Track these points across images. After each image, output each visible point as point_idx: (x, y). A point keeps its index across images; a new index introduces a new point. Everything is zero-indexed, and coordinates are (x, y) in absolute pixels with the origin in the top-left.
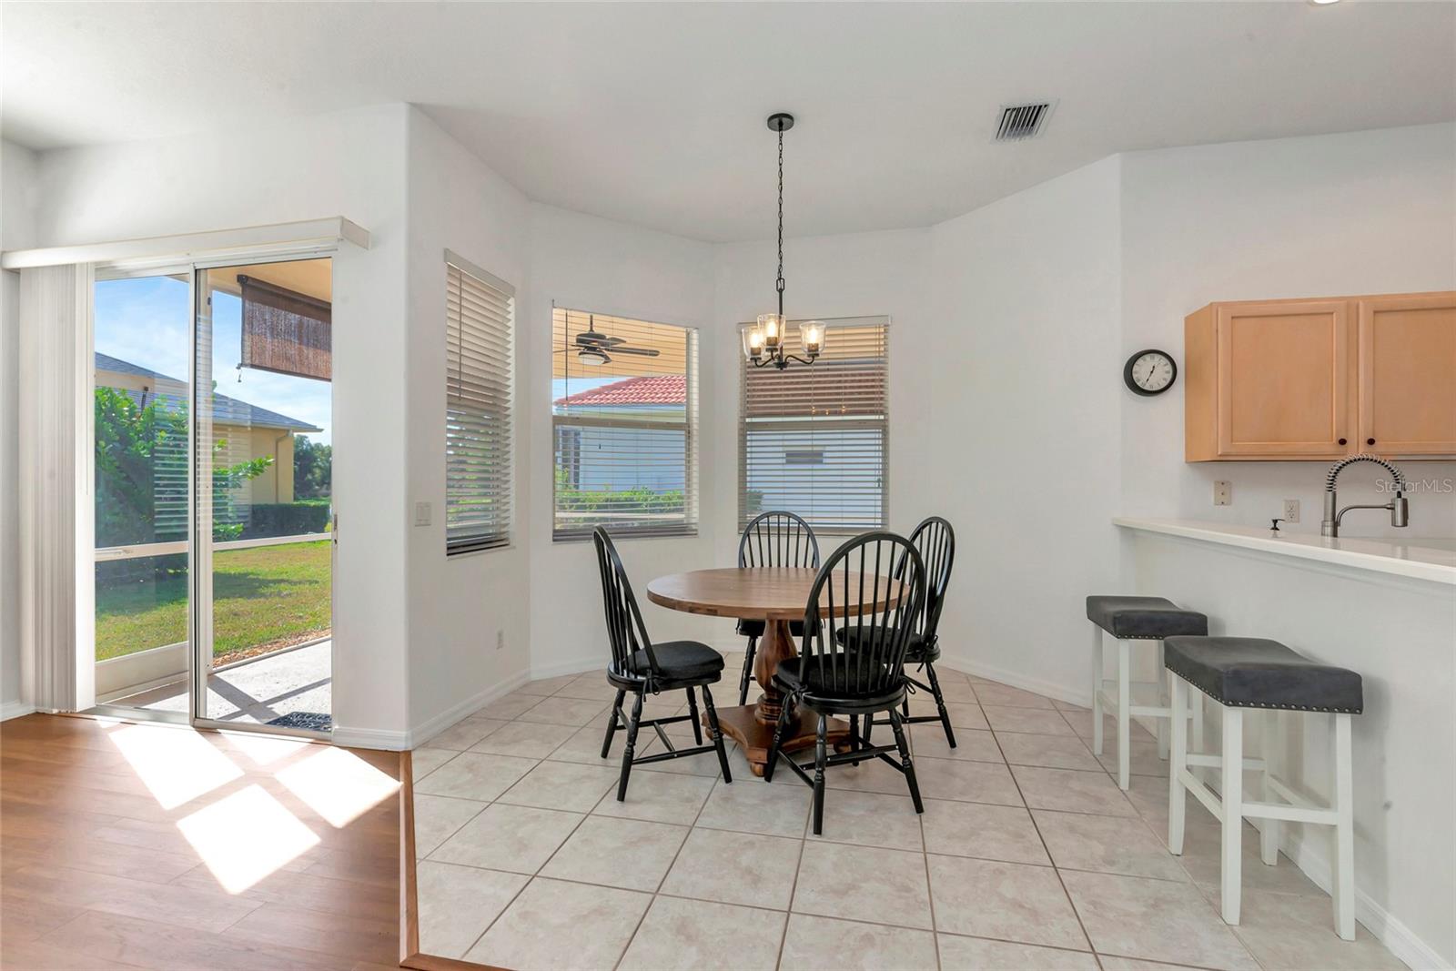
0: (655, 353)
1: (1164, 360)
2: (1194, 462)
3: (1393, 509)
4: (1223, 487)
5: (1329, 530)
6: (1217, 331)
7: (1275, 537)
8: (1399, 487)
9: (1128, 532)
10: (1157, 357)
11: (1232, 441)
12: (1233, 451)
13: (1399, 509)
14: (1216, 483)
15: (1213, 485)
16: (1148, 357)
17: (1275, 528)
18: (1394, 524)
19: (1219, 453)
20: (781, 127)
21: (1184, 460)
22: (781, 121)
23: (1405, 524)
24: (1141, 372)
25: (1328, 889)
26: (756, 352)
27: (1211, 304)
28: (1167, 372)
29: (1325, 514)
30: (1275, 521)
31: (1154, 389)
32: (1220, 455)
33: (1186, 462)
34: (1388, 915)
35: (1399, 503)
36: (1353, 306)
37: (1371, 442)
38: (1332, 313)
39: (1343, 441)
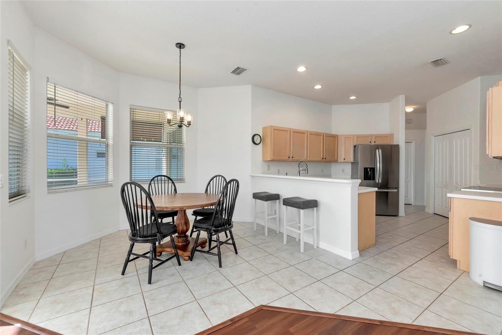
0: (68, 107)
2: (265, 161)
4: (269, 166)
5: (298, 175)
6: (271, 132)
8: (307, 166)
10: (258, 136)
11: (274, 156)
12: (274, 158)
13: (307, 170)
14: (267, 165)
16: (256, 136)
18: (306, 173)
19: (271, 159)
20: (180, 47)
22: (180, 46)
23: (308, 173)
26: (169, 120)
27: (270, 126)
28: (260, 140)
29: (298, 172)
30: (286, 173)
31: (257, 143)
33: (263, 161)
35: (307, 169)
36: (290, 130)
37: (293, 157)
38: (287, 131)
39: (289, 157)
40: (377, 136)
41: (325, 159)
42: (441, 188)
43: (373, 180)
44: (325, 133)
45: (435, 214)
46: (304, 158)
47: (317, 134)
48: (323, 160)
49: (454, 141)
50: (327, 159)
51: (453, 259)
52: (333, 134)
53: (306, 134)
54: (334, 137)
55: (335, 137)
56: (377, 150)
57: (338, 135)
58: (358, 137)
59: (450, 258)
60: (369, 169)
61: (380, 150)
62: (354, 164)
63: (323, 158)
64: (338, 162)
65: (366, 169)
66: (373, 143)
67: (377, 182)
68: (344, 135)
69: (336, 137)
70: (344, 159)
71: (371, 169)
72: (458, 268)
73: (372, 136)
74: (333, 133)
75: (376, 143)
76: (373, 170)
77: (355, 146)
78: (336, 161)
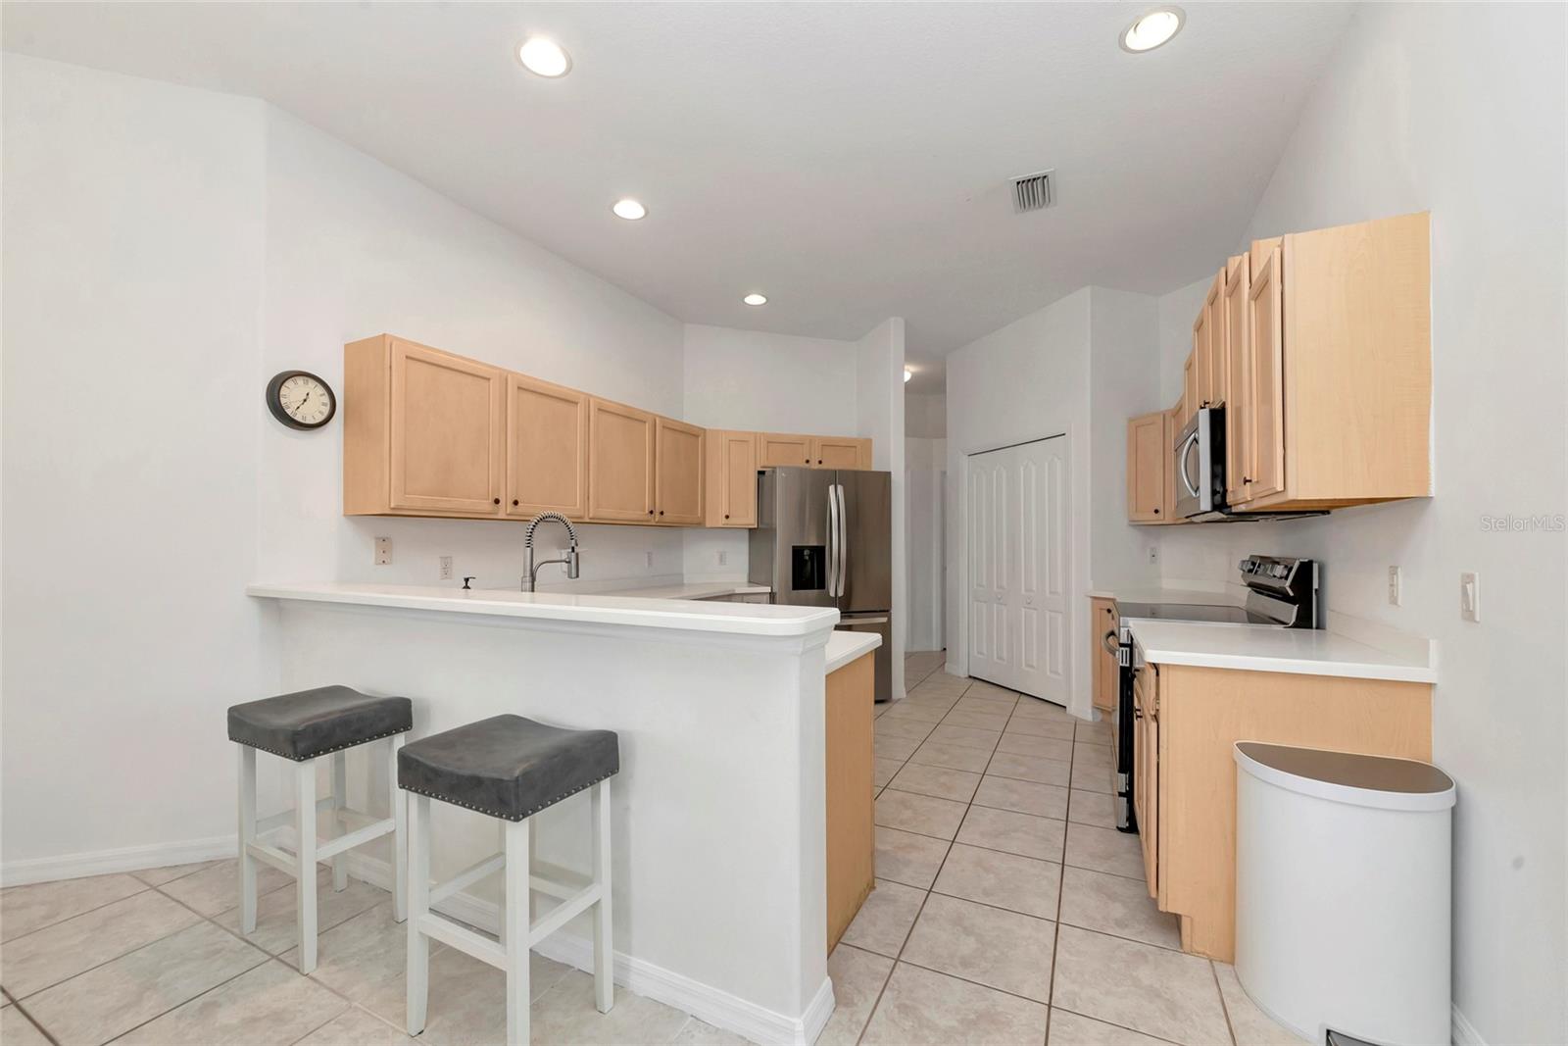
1: (321, 390)
2: (357, 516)
3: (569, 562)
4: (384, 544)
5: (528, 585)
6: (391, 367)
7: (467, 597)
8: (573, 543)
9: (273, 606)
10: (312, 383)
11: (405, 493)
12: (406, 504)
13: (573, 562)
14: (377, 539)
15: (373, 541)
16: (300, 380)
17: (467, 587)
18: (570, 576)
19: (392, 505)
21: (342, 513)
23: (578, 576)
24: (291, 395)
25: (589, 968)
27: (384, 335)
28: (324, 404)
29: (525, 570)
30: (467, 580)
31: (307, 422)
32: (393, 509)
33: (345, 515)
34: (633, 959)
35: (573, 558)
36: (504, 378)
37: (516, 503)
38: (489, 379)
39: (497, 501)
40: (828, 445)
41: (662, 513)
42: (985, 602)
43: (818, 588)
44: (661, 417)
45: (970, 677)
46: (571, 506)
47: (630, 417)
48: (650, 517)
49: (1022, 469)
50: (668, 517)
51: (1167, 913)
52: (687, 424)
53: (580, 410)
54: (694, 435)
55: (692, 437)
56: (832, 488)
57: (705, 430)
58: (772, 441)
59: (1157, 909)
60: (806, 552)
61: (840, 488)
62: (759, 535)
63: (651, 512)
64: (708, 525)
65: (797, 552)
66: (815, 465)
67: (832, 594)
68: (725, 432)
69: (697, 436)
70: (727, 517)
71: (812, 549)
72: (1186, 948)
73: (811, 440)
74: (687, 420)
75: (824, 466)
76: (819, 552)
77: (761, 473)
78: (700, 524)
